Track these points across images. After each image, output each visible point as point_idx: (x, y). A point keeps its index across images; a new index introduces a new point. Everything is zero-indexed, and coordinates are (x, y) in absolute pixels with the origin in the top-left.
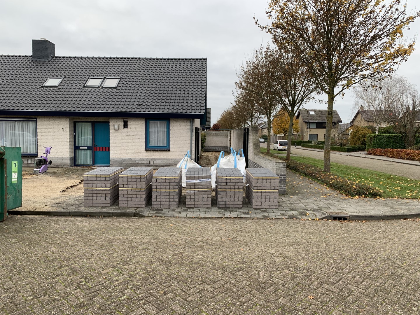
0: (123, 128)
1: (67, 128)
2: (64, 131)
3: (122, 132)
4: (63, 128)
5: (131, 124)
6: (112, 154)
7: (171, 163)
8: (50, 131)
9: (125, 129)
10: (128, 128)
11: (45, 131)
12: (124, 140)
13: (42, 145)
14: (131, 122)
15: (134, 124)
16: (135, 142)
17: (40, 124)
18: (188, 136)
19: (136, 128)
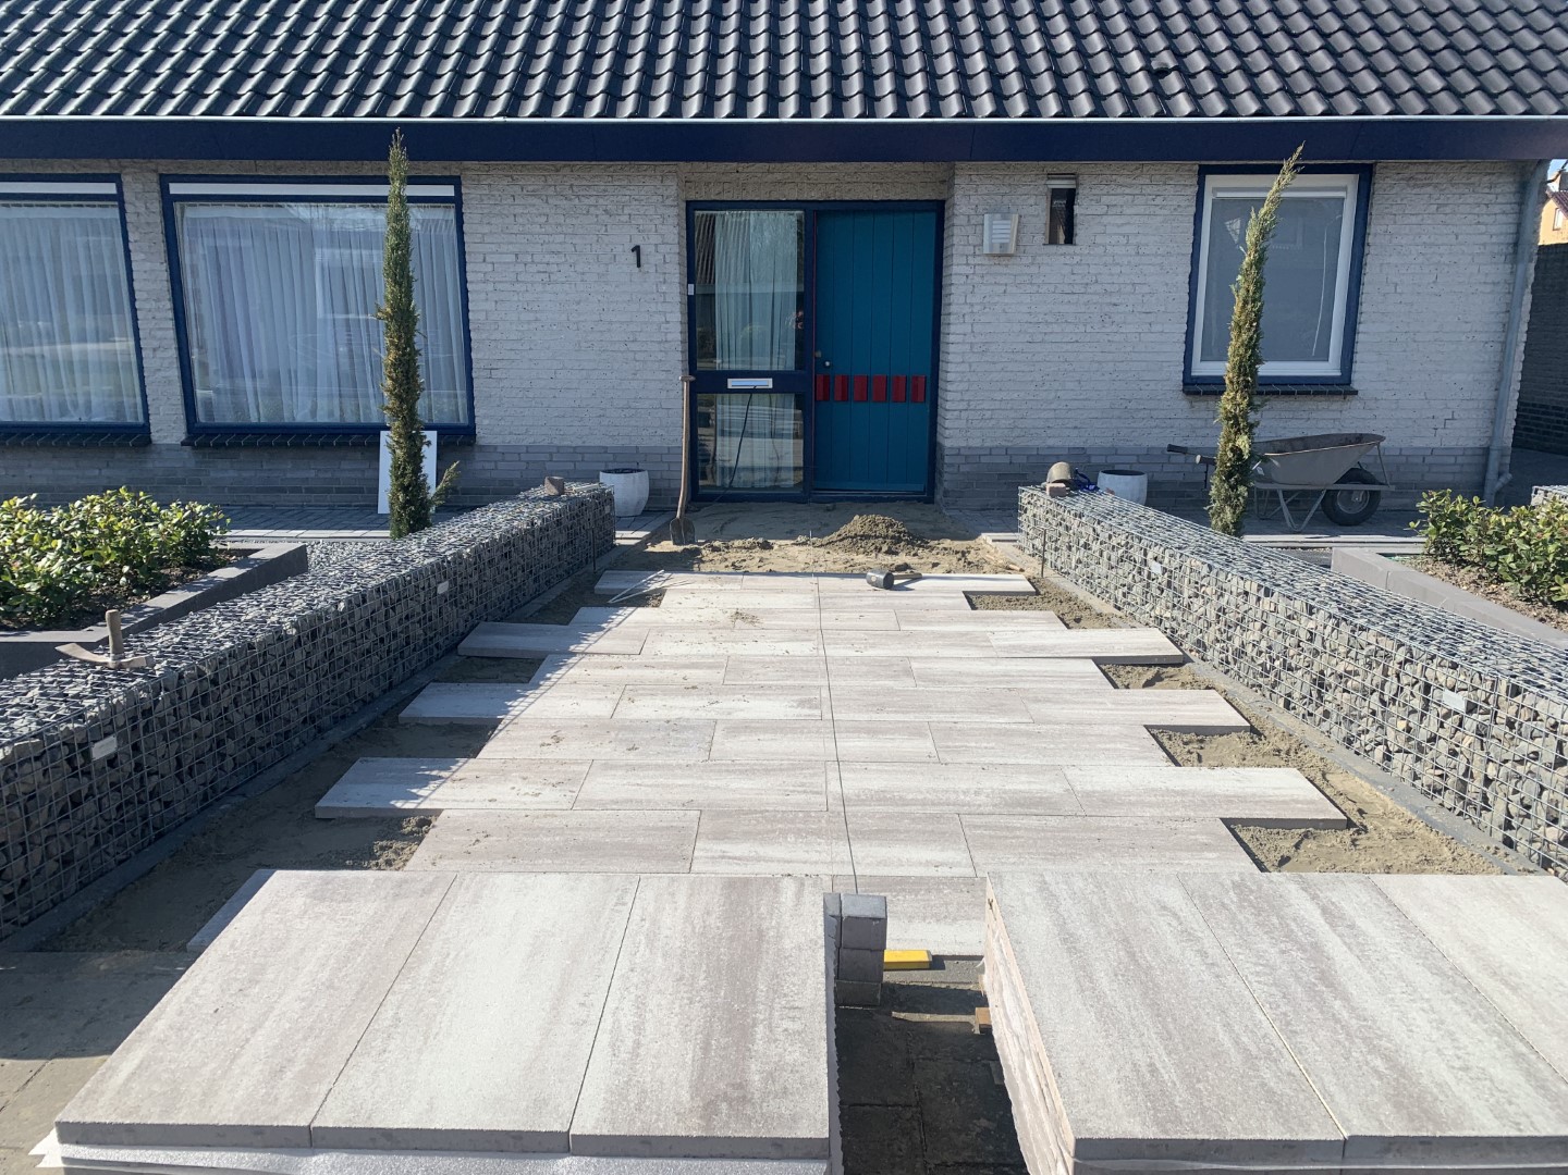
0: (1043, 239)
1: (662, 249)
2: (645, 267)
3: (1034, 269)
4: (637, 249)
5: (1102, 209)
6: (962, 424)
8: (554, 268)
9: (1053, 248)
10: (1077, 239)
11: (520, 268)
12: (1043, 328)
13: (500, 365)
14: (1105, 199)
15: (1119, 210)
16: (1117, 338)
17: (481, 223)
18: (1488, 289)
19: (1133, 240)
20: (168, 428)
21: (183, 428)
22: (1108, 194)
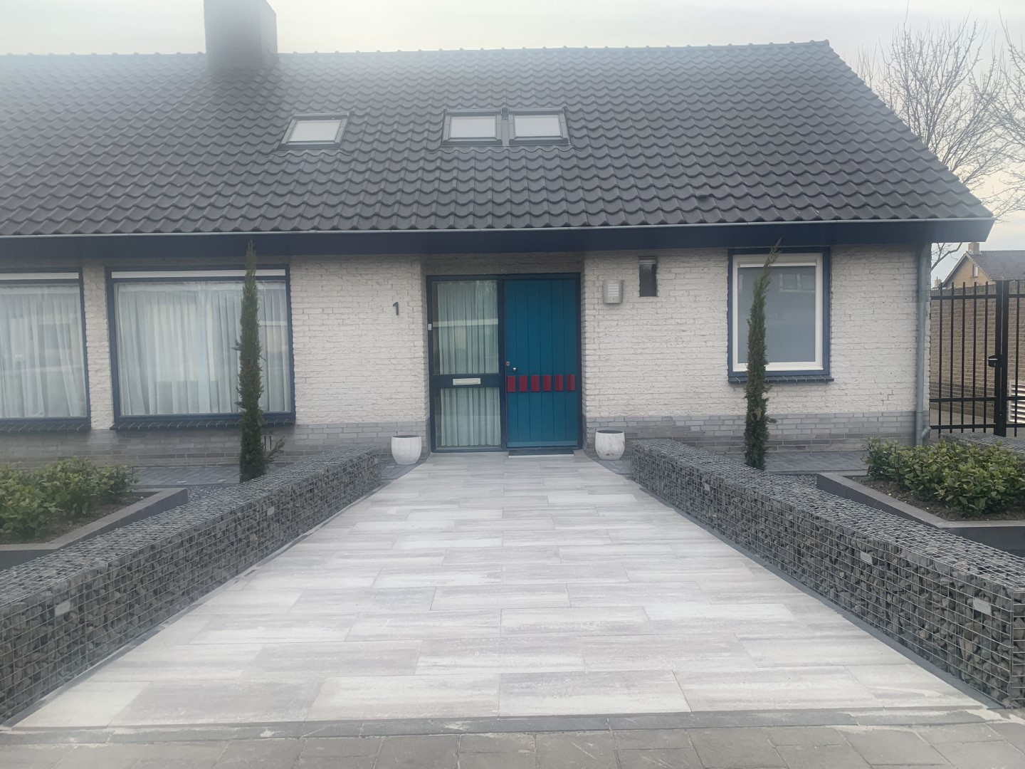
0: (637, 294)
1: (410, 303)
2: (401, 315)
3: (634, 312)
4: (396, 305)
5: (673, 276)
6: (596, 403)
7: (834, 432)
8: (345, 317)
9: (644, 299)
10: (659, 294)
11: (325, 316)
12: (642, 346)
13: (311, 375)
14: (673, 270)
15: (683, 276)
16: (686, 350)
17: (301, 291)
18: (905, 316)
19: (691, 293)
20: (102, 419)
21: (112, 418)
22: (675, 267)
